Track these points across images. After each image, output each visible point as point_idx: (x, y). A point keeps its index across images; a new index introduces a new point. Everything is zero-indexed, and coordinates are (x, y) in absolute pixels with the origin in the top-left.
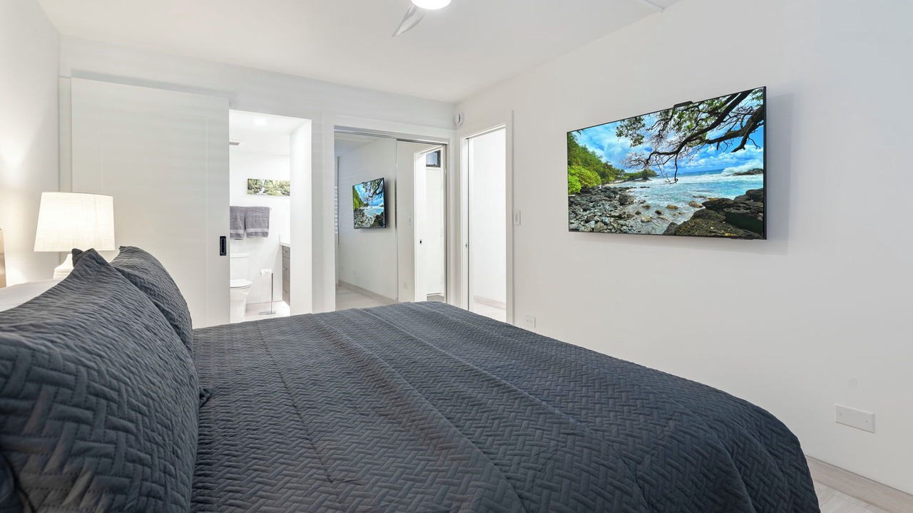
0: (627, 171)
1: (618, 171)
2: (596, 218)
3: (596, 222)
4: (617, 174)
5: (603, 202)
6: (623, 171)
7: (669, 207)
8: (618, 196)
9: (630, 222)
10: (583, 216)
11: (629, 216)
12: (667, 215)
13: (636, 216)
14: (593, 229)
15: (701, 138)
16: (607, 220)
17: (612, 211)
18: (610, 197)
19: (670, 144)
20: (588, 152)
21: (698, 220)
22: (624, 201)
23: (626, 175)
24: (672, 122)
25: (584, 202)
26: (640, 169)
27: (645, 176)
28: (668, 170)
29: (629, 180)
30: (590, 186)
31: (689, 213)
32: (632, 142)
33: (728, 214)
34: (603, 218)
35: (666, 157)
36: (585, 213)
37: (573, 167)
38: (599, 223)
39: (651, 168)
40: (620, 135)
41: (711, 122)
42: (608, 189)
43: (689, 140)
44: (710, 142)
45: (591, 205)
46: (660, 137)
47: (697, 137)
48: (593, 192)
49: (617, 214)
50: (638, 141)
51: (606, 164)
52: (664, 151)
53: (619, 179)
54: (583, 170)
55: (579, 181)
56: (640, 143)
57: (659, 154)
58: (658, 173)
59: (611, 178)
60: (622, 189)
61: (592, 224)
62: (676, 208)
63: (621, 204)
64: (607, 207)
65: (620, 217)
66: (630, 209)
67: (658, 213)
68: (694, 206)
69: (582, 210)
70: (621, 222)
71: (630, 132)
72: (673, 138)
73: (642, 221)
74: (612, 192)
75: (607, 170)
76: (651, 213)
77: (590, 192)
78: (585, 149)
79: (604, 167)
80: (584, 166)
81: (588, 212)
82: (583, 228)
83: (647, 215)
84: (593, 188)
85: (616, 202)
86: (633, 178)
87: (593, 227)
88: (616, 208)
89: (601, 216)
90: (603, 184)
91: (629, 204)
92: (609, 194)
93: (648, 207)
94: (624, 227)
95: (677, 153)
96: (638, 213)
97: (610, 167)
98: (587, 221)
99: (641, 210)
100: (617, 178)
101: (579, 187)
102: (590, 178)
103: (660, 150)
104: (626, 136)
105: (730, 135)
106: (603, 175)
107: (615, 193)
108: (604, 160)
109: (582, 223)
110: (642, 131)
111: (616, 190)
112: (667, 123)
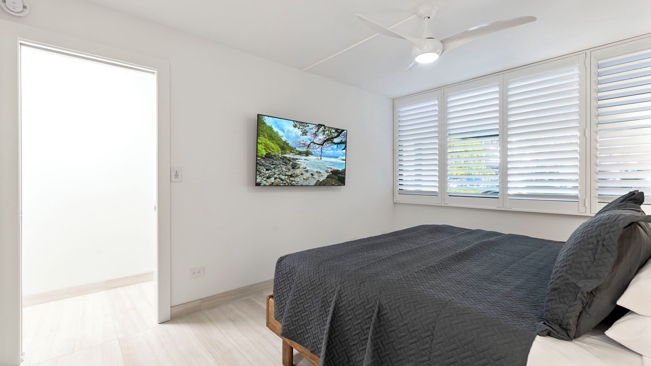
0: (297, 149)
1: (292, 147)
2: (276, 176)
3: (275, 178)
4: (292, 150)
5: (282, 166)
6: (295, 148)
7: (317, 172)
8: (291, 163)
9: (297, 179)
10: (265, 174)
11: (297, 176)
12: (316, 176)
13: (301, 176)
14: (272, 183)
15: (332, 141)
16: (283, 177)
17: (286, 172)
18: (286, 163)
19: (320, 139)
20: (273, 131)
21: (328, 179)
22: (294, 166)
23: (297, 151)
24: (321, 129)
25: (267, 164)
26: (305, 149)
27: (307, 154)
28: (318, 153)
29: (298, 154)
30: (273, 154)
31: (326, 175)
32: (301, 133)
33: (339, 177)
34: (281, 176)
35: (318, 146)
36: (267, 172)
37: (261, 138)
38: (277, 179)
39: (310, 150)
40: (295, 126)
41: (336, 134)
42: (286, 158)
43: (327, 140)
44: (335, 144)
45: (273, 166)
46: (315, 135)
47: (329, 140)
48: (275, 158)
49: (290, 174)
50: (305, 133)
51: (285, 142)
52: (317, 142)
53: (293, 153)
54: (268, 142)
55: (265, 149)
56: (306, 135)
57: (315, 143)
58: (313, 153)
59: (288, 151)
60: (294, 159)
61: (272, 180)
62: (320, 173)
63: (293, 168)
64: (284, 169)
65: (291, 176)
66: (298, 171)
67: (312, 174)
68: (327, 172)
69: (265, 170)
70: (292, 179)
71: (301, 127)
72: (321, 137)
73: (304, 179)
74: (288, 160)
75: (285, 146)
76: (308, 175)
77: (273, 158)
78: (271, 128)
79: (284, 144)
80: (269, 140)
81: (270, 171)
82: (265, 182)
83: (307, 175)
84: (275, 156)
85: (289, 167)
86: (300, 153)
87: (273, 181)
88: (289, 170)
89: (279, 174)
90: (282, 154)
91: (298, 168)
92: (286, 161)
93: (307, 171)
94: (294, 182)
95: (322, 145)
96: (302, 174)
97: (287, 144)
98: (268, 178)
99: (303, 172)
100: (291, 152)
101: (264, 153)
102: (273, 149)
103: (315, 141)
104: (299, 128)
105: (341, 143)
106: (283, 148)
107: (290, 161)
108: (284, 139)
109: (264, 179)
110: (307, 129)
111: (290, 159)
112: (319, 129)
